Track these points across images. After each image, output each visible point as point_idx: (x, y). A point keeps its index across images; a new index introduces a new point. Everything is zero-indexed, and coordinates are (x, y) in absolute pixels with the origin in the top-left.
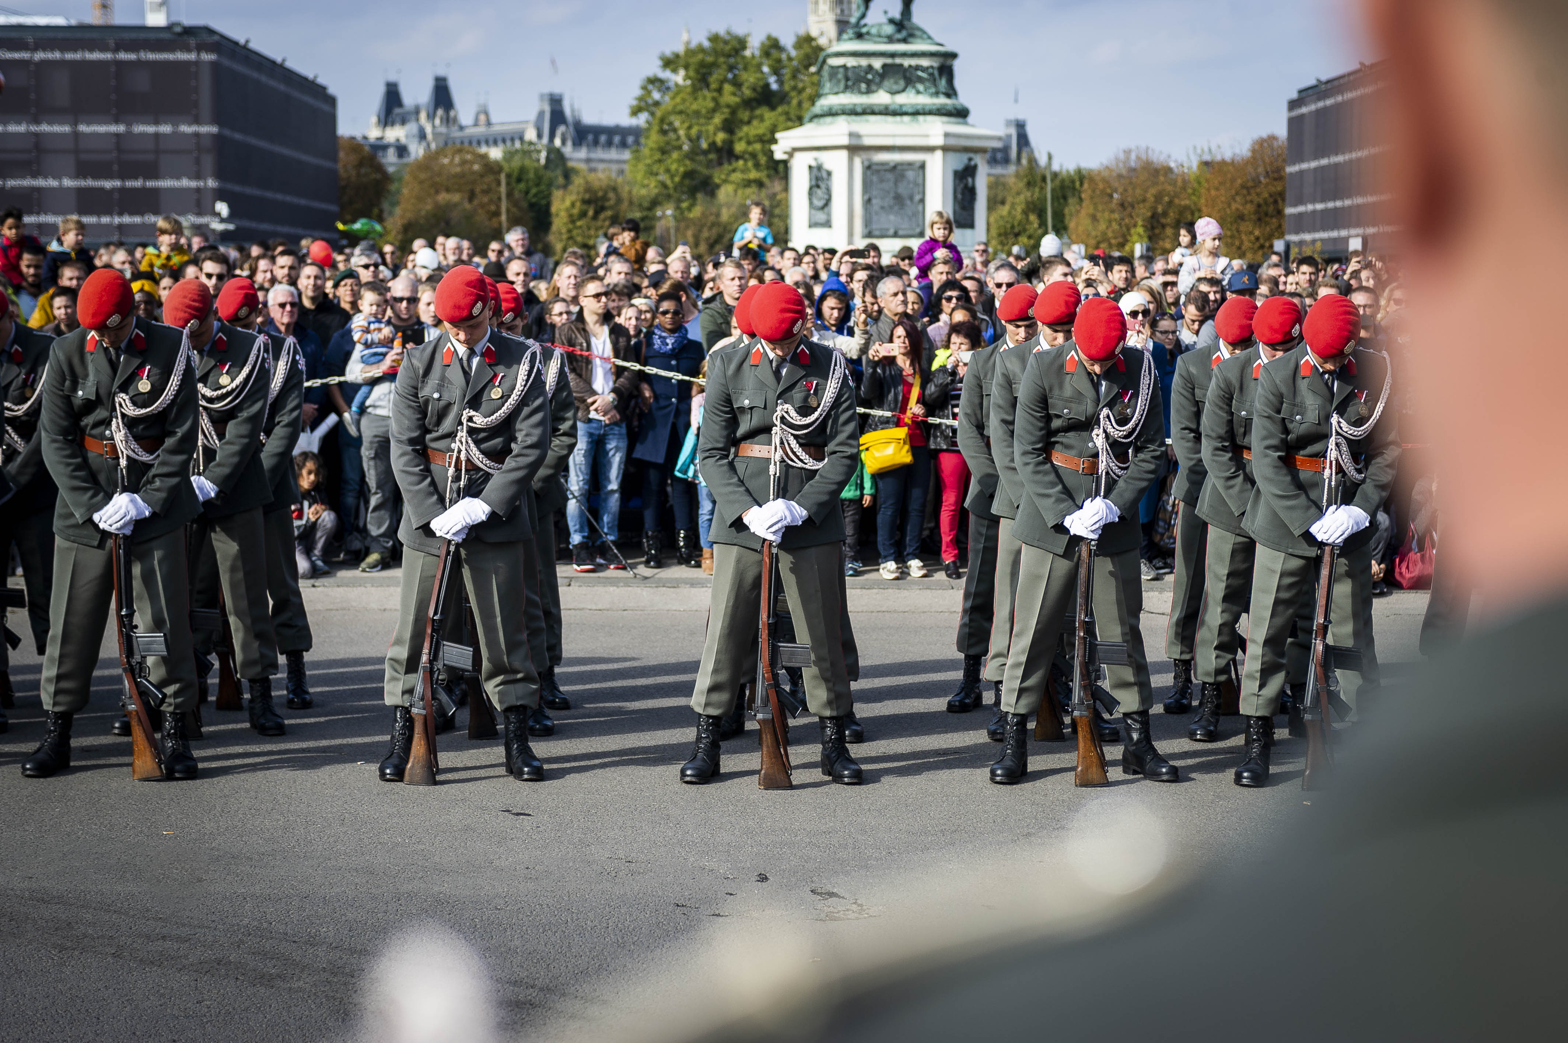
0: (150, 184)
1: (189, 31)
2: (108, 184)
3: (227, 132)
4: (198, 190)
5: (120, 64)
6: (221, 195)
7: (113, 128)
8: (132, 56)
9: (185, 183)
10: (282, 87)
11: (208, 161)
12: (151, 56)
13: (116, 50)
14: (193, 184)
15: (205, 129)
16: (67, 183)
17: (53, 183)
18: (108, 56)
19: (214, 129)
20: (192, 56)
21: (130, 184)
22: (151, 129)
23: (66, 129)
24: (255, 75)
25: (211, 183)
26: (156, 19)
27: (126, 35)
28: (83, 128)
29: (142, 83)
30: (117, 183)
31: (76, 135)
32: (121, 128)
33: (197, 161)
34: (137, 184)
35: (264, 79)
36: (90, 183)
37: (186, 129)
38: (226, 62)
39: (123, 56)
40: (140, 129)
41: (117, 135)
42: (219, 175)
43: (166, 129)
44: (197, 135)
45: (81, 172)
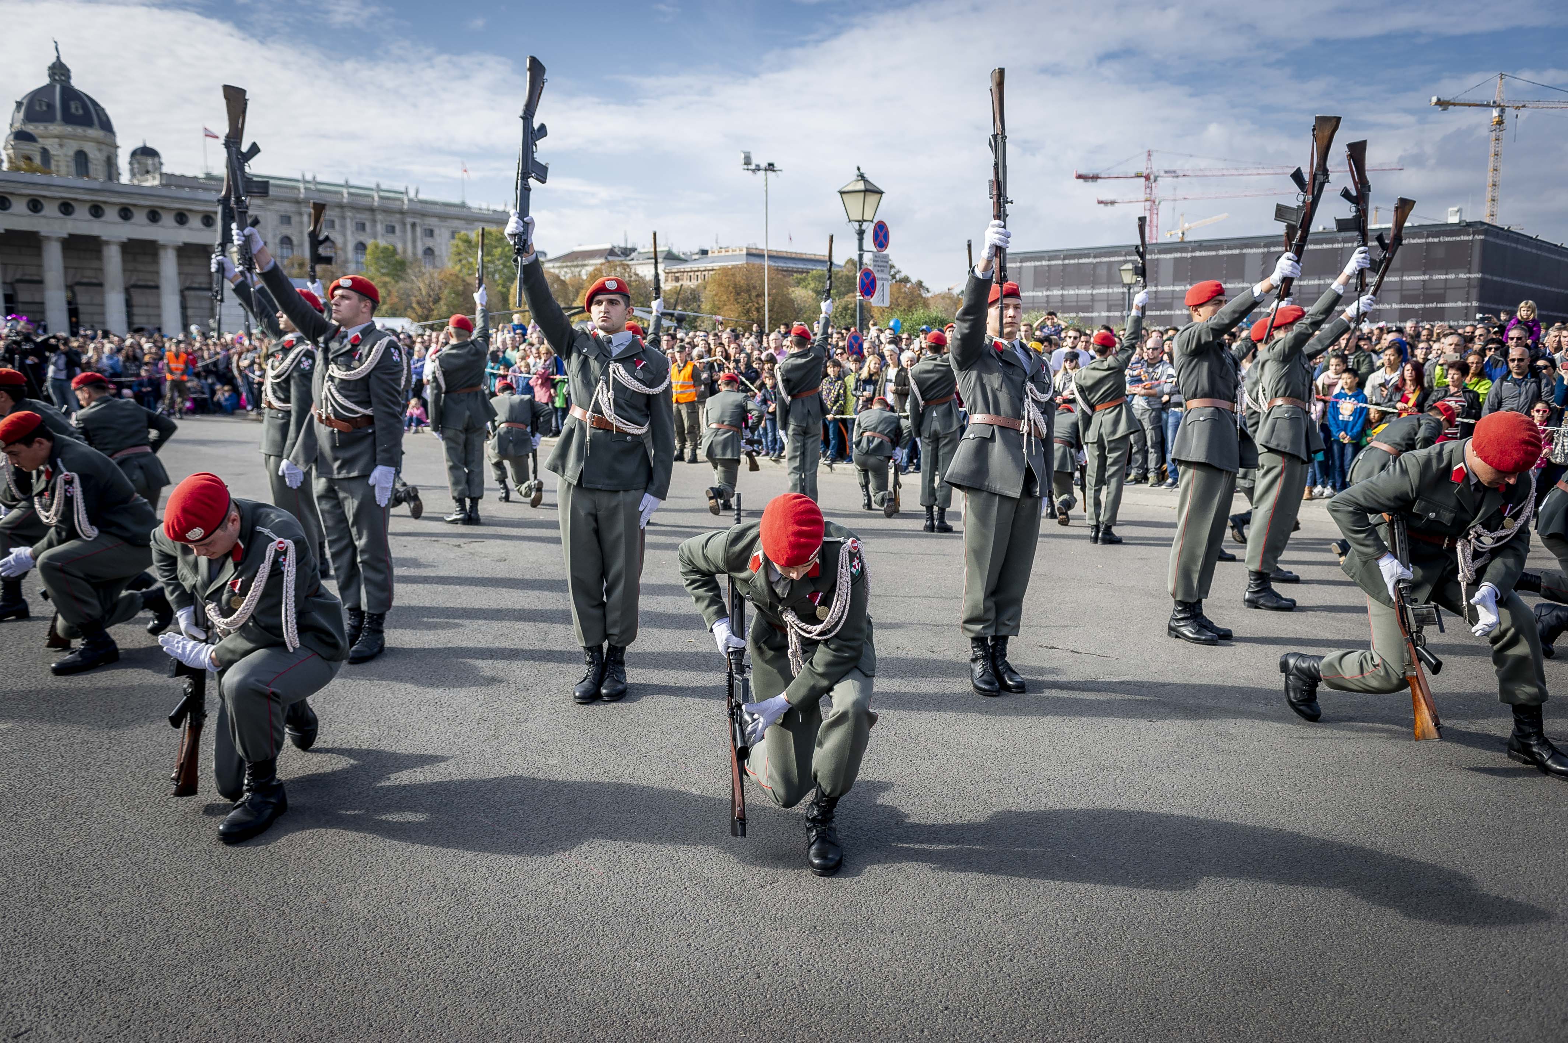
0: (1439, 305)
1: (1469, 225)
2: (1416, 306)
3: (1488, 277)
4: (1467, 307)
5: (1427, 244)
6: (1480, 310)
7: (1422, 278)
8: (1436, 240)
9: (1459, 304)
10: (1534, 251)
11: (1474, 292)
12: (1446, 239)
13: (1428, 237)
14: (1464, 305)
15: (1473, 276)
16: (1395, 306)
17: (1387, 307)
18: (1423, 240)
19: (1479, 276)
20: (1471, 238)
21: (1428, 306)
22: (1443, 277)
23: (1397, 279)
24: (1514, 245)
25: (1475, 304)
26: (1454, 219)
27: (1433, 229)
28: (1405, 278)
29: (1441, 253)
30: (1422, 306)
31: (1402, 281)
32: (1427, 277)
33: (1468, 293)
34: (1434, 305)
35: (1520, 247)
36: (1407, 306)
37: (1462, 276)
38: (1491, 239)
39: (1431, 240)
40: (1436, 277)
41: (1424, 281)
42: (1480, 299)
43: (1452, 276)
44: (1469, 279)
45: (1403, 301)
